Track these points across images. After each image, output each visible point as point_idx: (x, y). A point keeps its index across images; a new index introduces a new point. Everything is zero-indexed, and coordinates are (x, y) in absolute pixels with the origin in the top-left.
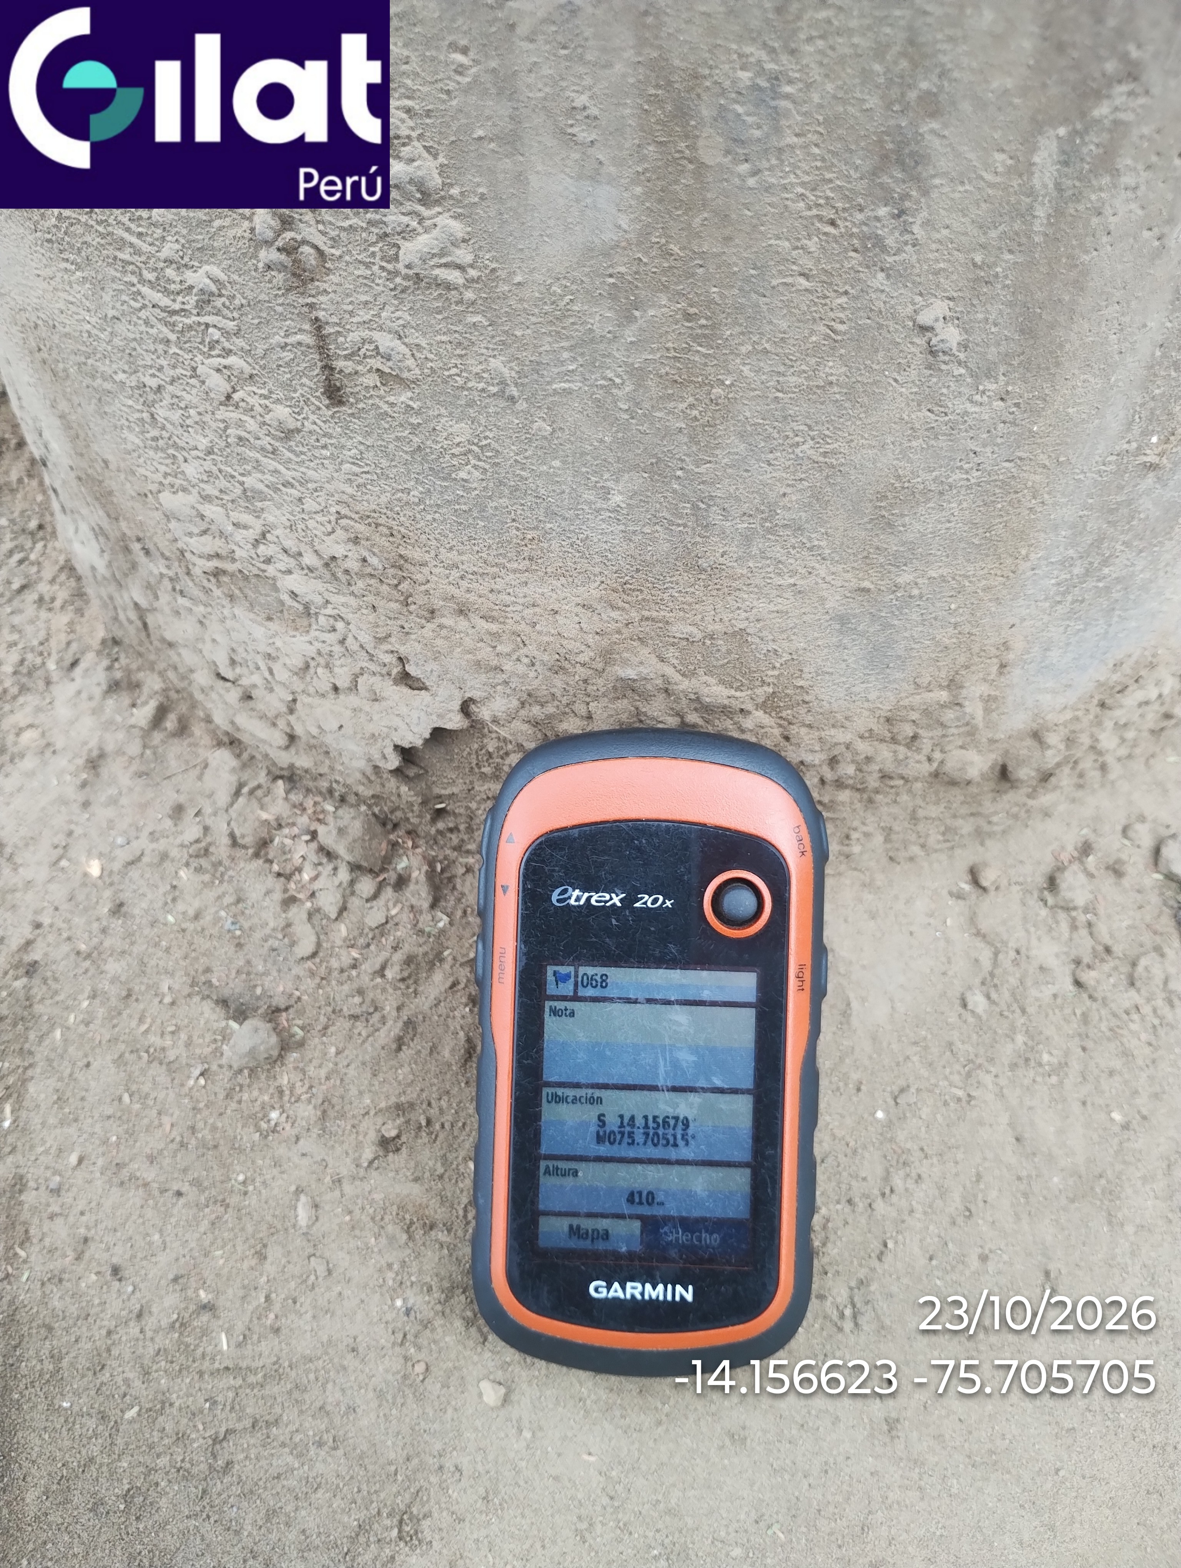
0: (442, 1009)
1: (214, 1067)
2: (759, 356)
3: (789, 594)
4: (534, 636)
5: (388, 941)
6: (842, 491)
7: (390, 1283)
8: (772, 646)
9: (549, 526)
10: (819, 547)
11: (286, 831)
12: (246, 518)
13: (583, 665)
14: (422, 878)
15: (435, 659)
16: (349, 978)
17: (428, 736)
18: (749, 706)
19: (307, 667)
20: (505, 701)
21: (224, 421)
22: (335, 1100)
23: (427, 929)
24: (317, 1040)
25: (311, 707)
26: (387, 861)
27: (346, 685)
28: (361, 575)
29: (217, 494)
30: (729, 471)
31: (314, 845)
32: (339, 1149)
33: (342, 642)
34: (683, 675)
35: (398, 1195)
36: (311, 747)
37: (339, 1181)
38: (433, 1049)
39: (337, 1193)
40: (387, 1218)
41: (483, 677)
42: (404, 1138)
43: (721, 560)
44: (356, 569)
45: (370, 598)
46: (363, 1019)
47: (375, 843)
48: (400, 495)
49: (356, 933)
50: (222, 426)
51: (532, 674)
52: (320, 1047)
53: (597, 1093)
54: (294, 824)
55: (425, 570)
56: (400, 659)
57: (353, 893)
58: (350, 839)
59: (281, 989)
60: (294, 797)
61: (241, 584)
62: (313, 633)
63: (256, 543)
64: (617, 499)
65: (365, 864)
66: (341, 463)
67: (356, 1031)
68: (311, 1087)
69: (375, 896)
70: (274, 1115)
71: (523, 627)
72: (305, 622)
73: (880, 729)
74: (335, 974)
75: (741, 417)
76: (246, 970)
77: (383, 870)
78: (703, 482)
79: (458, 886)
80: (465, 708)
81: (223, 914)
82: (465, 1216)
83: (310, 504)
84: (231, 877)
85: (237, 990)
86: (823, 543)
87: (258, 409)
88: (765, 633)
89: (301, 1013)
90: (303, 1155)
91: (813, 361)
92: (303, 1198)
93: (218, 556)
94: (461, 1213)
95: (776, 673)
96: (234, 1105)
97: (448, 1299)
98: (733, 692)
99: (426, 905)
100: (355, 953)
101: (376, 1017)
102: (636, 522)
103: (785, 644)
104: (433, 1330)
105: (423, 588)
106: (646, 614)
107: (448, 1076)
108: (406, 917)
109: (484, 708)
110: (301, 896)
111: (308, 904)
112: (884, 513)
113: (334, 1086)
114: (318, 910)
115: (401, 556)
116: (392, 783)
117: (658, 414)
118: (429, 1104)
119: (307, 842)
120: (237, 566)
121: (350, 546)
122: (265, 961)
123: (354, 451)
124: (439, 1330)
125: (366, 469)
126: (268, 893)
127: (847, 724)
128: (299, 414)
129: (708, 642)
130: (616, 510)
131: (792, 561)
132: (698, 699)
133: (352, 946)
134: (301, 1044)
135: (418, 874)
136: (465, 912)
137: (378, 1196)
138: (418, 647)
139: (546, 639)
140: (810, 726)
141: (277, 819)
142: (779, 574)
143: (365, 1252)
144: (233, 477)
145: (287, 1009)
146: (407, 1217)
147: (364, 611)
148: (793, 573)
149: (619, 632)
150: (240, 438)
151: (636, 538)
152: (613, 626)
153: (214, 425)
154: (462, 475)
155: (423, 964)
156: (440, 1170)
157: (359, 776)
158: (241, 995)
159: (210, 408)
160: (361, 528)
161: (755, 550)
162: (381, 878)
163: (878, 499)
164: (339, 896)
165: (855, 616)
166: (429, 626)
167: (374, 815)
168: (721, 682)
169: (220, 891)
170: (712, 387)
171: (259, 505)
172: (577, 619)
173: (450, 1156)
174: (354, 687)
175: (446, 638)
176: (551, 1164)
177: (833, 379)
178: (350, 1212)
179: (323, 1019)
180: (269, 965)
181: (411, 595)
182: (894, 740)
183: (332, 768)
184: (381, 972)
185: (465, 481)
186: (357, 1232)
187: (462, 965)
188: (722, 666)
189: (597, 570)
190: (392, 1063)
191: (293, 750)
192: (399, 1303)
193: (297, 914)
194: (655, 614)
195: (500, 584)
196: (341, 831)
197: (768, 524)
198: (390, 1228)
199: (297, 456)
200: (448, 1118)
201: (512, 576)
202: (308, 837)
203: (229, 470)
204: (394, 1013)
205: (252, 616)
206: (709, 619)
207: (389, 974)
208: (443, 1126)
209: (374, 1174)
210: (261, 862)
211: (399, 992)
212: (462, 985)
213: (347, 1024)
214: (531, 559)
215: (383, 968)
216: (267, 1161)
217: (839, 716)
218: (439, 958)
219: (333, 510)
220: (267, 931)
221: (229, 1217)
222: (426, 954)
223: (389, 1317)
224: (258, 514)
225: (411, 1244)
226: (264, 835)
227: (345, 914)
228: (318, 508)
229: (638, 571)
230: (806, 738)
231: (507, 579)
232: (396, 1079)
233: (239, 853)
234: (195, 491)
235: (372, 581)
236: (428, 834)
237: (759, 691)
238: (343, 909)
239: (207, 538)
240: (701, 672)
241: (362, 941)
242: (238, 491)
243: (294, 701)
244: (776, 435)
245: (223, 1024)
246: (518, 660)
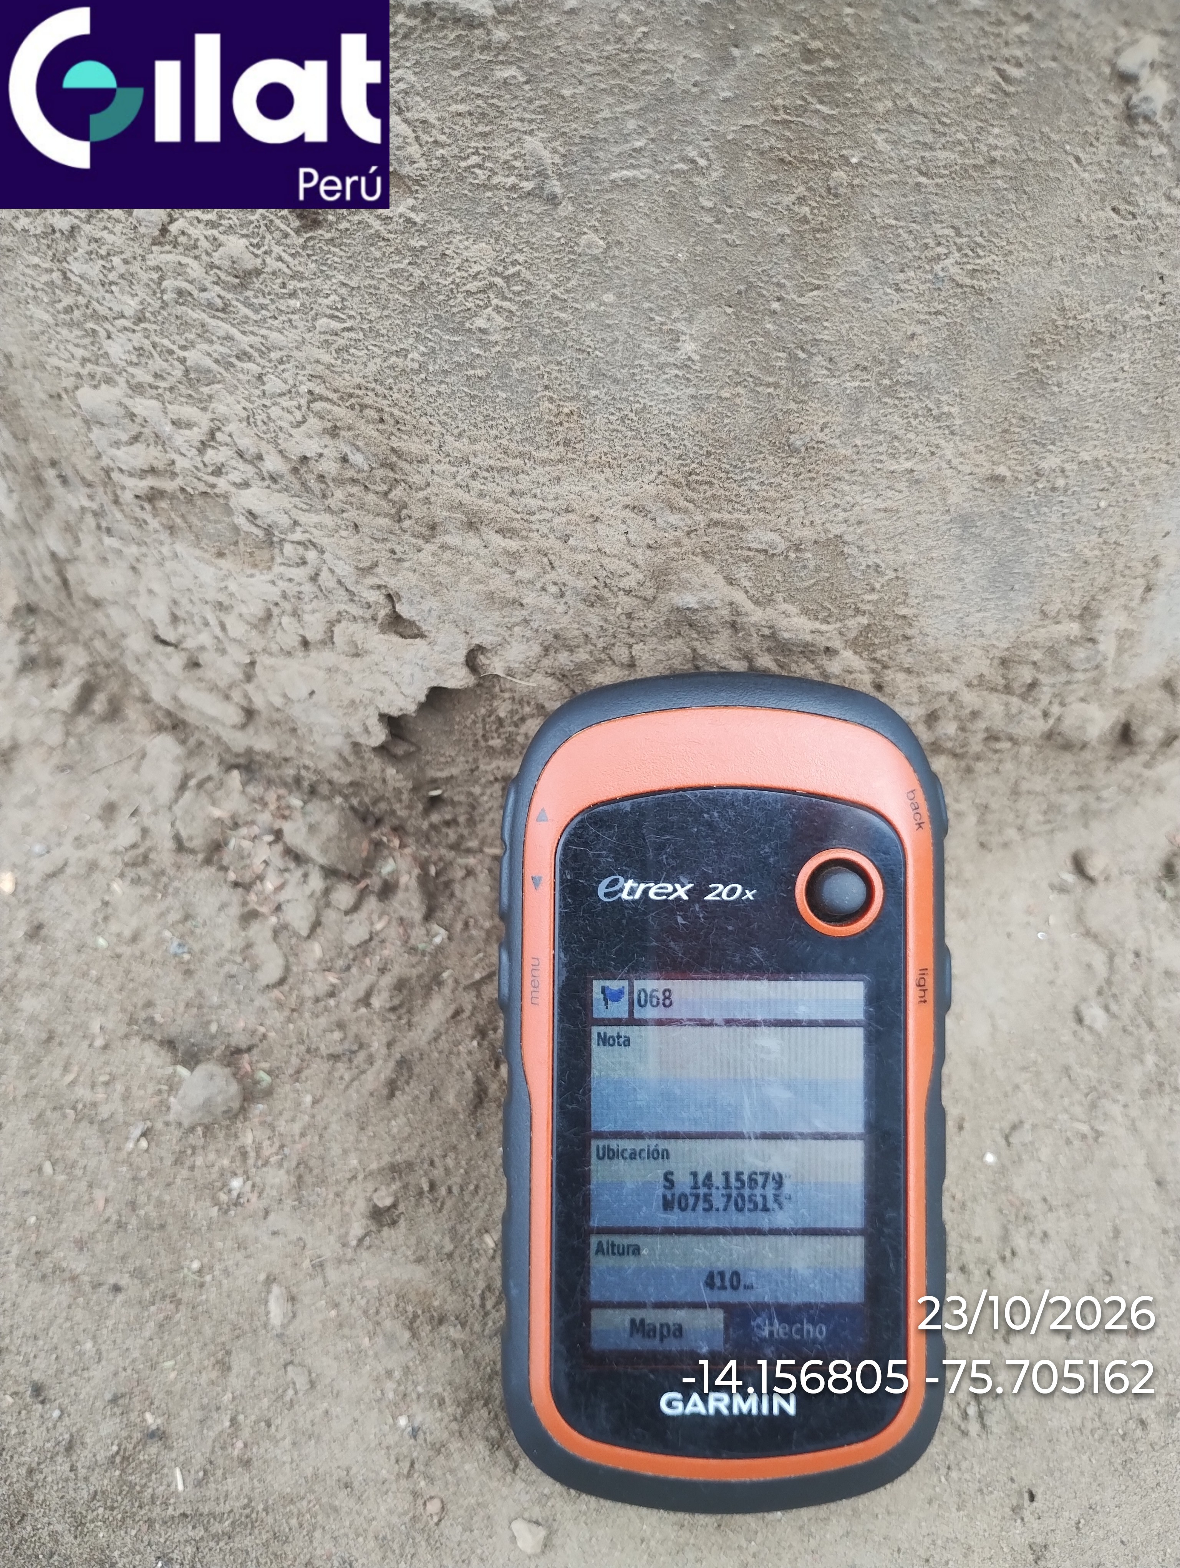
0: (443, 1043)
1: (159, 1125)
2: (901, 118)
3: (902, 485)
4: (566, 553)
5: (373, 962)
6: (988, 330)
7: (391, 1395)
8: (873, 559)
9: (594, 393)
10: (949, 415)
11: (244, 831)
12: (189, 412)
13: (628, 592)
14: (413, 884)
15: (435, 594)
16: (326, 1009)
17: (422, 698)
18: (837, 643)
19: (269, 616)
20: (524, 647)
21: (158, 268)
22: (312, 1163)
23: (421, 946)
24: (288, 1087)
25: (273, 669)
26: (369, 864)
27: (319, 637)
28: (340, 482)
29: (150, 379)
30: (843, 300)
31: (279, 848)
32: (319, 1225)
33: (314, 578)
34: (757, 603)
35: (396, 1281)
36: (275, 723)
37: (321, 1265)
38: (434, 1095)
39: (319, 1281)
40: (384, 1312)
41: (496, 616)
42: (401, 1208)
43: (821, 436)
44: (334, 473)
45: (352, 514)
46: (345, 1059)
47: (354, 842)
48: (393, 359)
49: (333, 953)
50: (155, 276)
51: (561, 608)
52: (292, 1095)
53: (663, 1144)
54: (253, 823)
55: (425, 469)
56: (389, 596)
57: (328, 905)
58: (324, 837)
59: (241, 1024)
60: (254, 790)
61: (183, 508)
62: (277, 569)
63: (203, 446)
64: (688, 347)
65: (342, 868)
66: (315, 319)
67: (337, 1074)
68: (282, 1147)
69: (356, 908)
70: (236, 1184)
71: (552, 543)
72: (265, 554)
73: (995, 676)
74: (309, 1004)
75: (868, 217)
76: (197, 1003)
77: (365, 875)
78: (806, 319)
79: (458, 893)
80: (472, 660)
81: (167, 934)
82: (483, 1306)
83: (273, 384)
84: (177, 890)
85: (187, 1028)
86: (954, 410)
87: (204, 244)
88: (867, 541)
89: (267, 1054)
90: (275, 1233)
91: (973, 125)
92: (276, 1289)
93: (153, 471)
94: (477, 1301)
95: (874, 597)
96: (185, 1173)
97: (465, 1414)
98: (817, 625)
99: (418, 916)
100: (332, 978)
101: (362, 1056)
102: (711, 382)
103: (890, 556)
104: (448, 1456)
105: (421, 495)
106: (715, 516)
107: (454, 1127)
108: (394, 933)
109: (496, 659)
110: (264, 910)
111: (273, 920)
112: (1037, 365)
113: (311, 1144)
114: (285, 927)
115: (393, 450)
116: (376, 765)
117: (754, 214)
118: (432, 1163)
119: (270, 844)
120: (179, 482)
121: (327, 440)
122: (221, 990)
123: (333, 297)
124: (456, 1456)
125: (348, 325)
126: (223, 907)
127: (955, 667)
128: (258, 246)
129: (792, 556)
130: (686, 365)
131: (911, 436)
132: (773, 636)
133: (329, 970)
134: (269, 1093)
135: (408, 879)
136: (466, 925)
137: (371, 1283)
138: (413, 578)
139: (581, 557)
140: (909, 671)
141: (233, 817)
142: (893, 456)
143: (357, 1356)
144: (171, 352)
145: (249, 1049)
146: (410, 1309)
147: (344, 533)
148: (913, 453)
149: (678, 544)
150: (180, 292)
151: (710, 406)
152: (671, 535)
153: (144, 276)
154: (480, 322)
155: (418, 989)
156: (449, 1247)
157: (333, 758)
158: (191, 1034)
159: (139, 251)
160: (340, 412)
161: (865, 421)
162: (362, 885)
163: (1033, 345)
164: (311, 908)
165: (981, 516)
166: (429, 548)
167: (352, 808)
168: (805, 611)
169: (163, 906)
170: (832, 168)
171: (206, 390)
172: (624, 527)
173: (461, 1229)
174: (329, 640)
175: (450, 563)
176: (604, 1239)
177: (996, 154)
178: (336, 1306)
179: (295, 1061)
180: (226, 996)
181: (405, 506)
182: (1008, 689)
183: (299, 750)
184: (365, 1000)
185: (481, 330)
186: (346, 1331)
187: (466, 988)
188: (808, 588)
189: (655, 455)
190: (383, 1112)
191: (251, 730)
192: (403, 1421)
193: (260, 931)
194: (726, 516)
195: (524, 483)
196: (312, 828)
197: (886, 382)
198: (388, 1324)
199: (257, 312)
200: (456, 1180)
201: (540, 470)
202: (270, 838)
203: (166, 342)
204: (384, 1051)
205: (198, 552)
206: (797, 521)
207: (377, 1002)
208: (450, 1190)
209: (365, 1255)
210: (213, 870)
211: (388, 1025)
212: (467, 1013)
213: (326, 1066)
214: (567, 443)
215: (368, 994)
216: (229, 1243)
217: (945, 657)
218: (437, 981)
219: (304, 389)
220: (223, 953)
221: (182, 1317)
222: (420, 977)
223: (391, 1440)
224: (204, 403)
225: (415, 1344)
226: (217, 836)
227: (319, 930)
228: (285, 388)
229: (709, 454)
230: (902, 686)
231: (534, 474)
232: (388, 1133)
233: (187, 859)
234: (121, 381)
235: (355, 490)
236: (418, 830)
237: (851, 623)
238: (316, 924)
239: (139, 448)
240: (779, 597)
241: (340, 963)
242: (178, 372)
243: (253, 664)
244: (911, 244)
245: (169, 1070)
246: (544, 589)
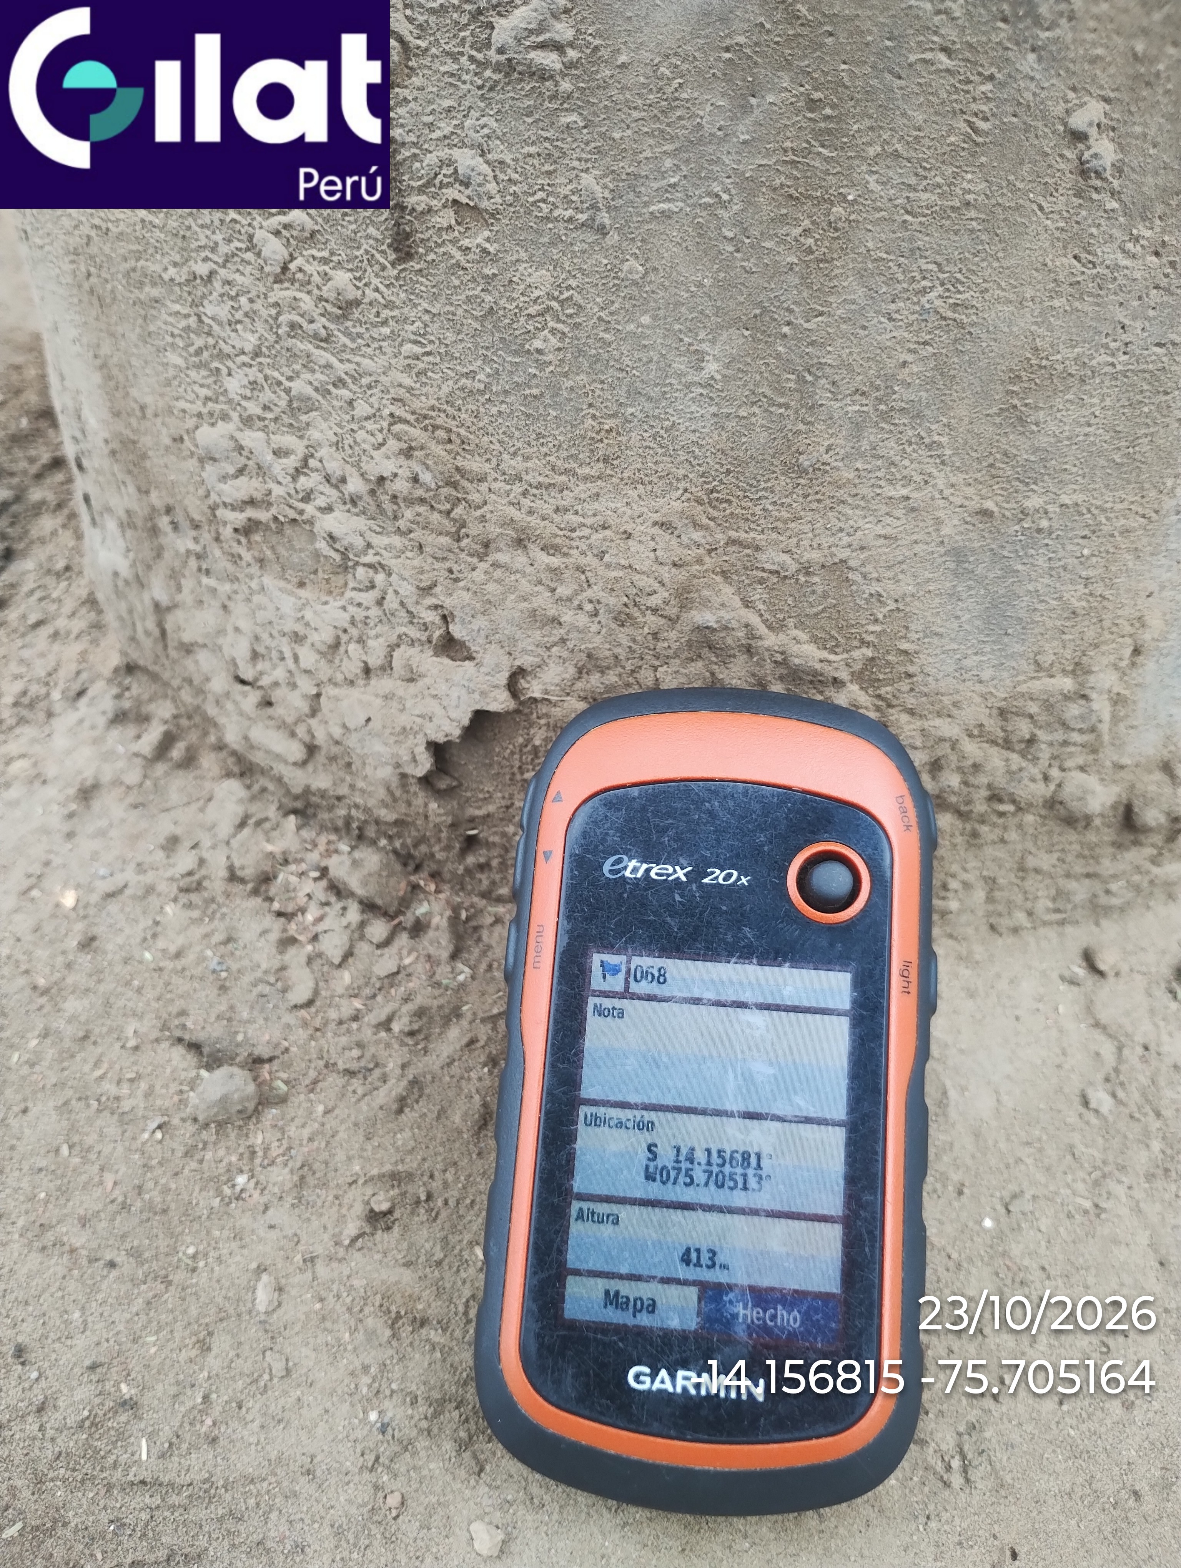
0: (455, 1069)
1: (176, 1121)
2: (889, 162)
3: (899, 513)
4: (601, 571)
5: (398, 992)
6: (970, 363)
7: (365, 1390)
8: (875, 588)
9: (631, 410)
10: (940, 445)
11: (293, 867)
12: (288, 440)
13: (655, 611)
14: (444, 923)
15: (483, 613)
16: (349, 1031)
17: (466, 722)
18: (843, 675)
19: (336, 645)
20: (560, 669)
21: (276, 305)
22: (316, 1166)
23: (445, 982)
24: (302, 1097)
25: (337, 699)
26: (405, 903)
27: (379, 662)
28: (410, 502)
29: (258, 411)
30: (844, 327)
31: (324, 883)
32: (315, 1223)
33: (380, 602)
34: (770, 628)
35: (383, 1282)
36: (333, 759)
37: (312, 1259)
38: (442, 1114)
39: (309, 1275)
40: (368, 1310)
41: (537, 635)
42: (397, 1214)
43: (826, 458)
44: (405, 492)
45: (418, 534)
46: (360, 1076)
47: (393, 881)
48: (464, 380)
49: (361, 982)
50: (273, 312)
51: (595, 628)
52: (305, 1105)
53: (649, 1116)
54: (302, 860)
55: (484, 487)
56: (444, 617)
57: (362, 937)
58: (365, 872)
59: (267, 1037)
60: (305, 833)
61: (274, 539)
62: (349, 594)
63: (298, 472)
64: (712, 367)
65: (379, 902)
66: (401, 345)
67: (350, 1089)
68: (289, 1148)
69: (386, 943)
70: (241, 1180)
71: (590, 560)
72: (339, 580)
73: (993, 725)
74: (332, 1026)
75: (863, 250)
76: (229, 1017)
77: (399, 912)
78: (812, 343)
79: (485, 937)
80: (512, 686)
81: (209, 953)
82: (466, 1313)
83: (362, 409)
84: (224, 915)
85: (215, 1035)
86: (944, 440)
87: (316, 279)
88: (869, 568)
89: (288, 1066)
90: (272, 1227)
91: (949, 170)
92: (265, 1277)
93: (251, 502)
94: (461, 1309)
95: (878, 628)
96: (194, 1165)
97: (436, 1414)
98: (825, 655)
99: (445, 955)
100: (357, 1004)
101: (377, 1073)
102: (730, 400)
103: (891, 586)
104: (415, 1454)
105: (479, 513)
106: (733, 534)
107: (457, 1145)
108: (421, 968)
109: (534, 682)
110: (301, 938)
111: (309, 948)
112: (1015, 401)
113: (318, 1149)
114: (320, 955)
115: (457, 469)
116: (420, 798)
117: (768, 244)
118: (432, 1176)
119: (315, 880)
120: (274, 511)
121: (402, 460)
122: (252, 1008)
123: (418, 324)
124: (423, 1454)
125: (428, 349)
126: (264, 932)
127: (955, 712)
128: (360, 279)
129: (802, 579)
130: (708, 384)
131: (906, 462)
132: (784, 663)
133: (356, 996)
134: (283, 1100)
135: (440, 920)
136: (490, 967)
137: (358, 1283)
138: (466, 596)
139: (614, 574)
140: (911, 712)
141: (284, 853)
142: (890, 482)
143: (336, 1350)
144: (279, 383)
145: (271, 1060)
146: (393, 1308)
147: (409, 554)
148: (908, 480)
149: (700, 561)
150: (293, 326)
151: (731, 424)
152: (694, 552)
153: (264, 313)
154: (538, 344)
155: (438, 1018)
156: (439, 1255)
157: (382, 793)
158: (218, 1040)
159: (263, 290)
160: (416, 433)
161: (865, 445)
162: (396, 922)
163: (1011, 381)
164: (345, 938)
165: (973, 551)
166: (483, 566)
167: (395, 852)
168: (814, 640)
169: (208, 929)
170: (832, 204)
171: (304, 418)
172: (652, 544)
173: (453, 1240)
174: (387, 667)
175: (499, 581)
176: (585, 1206)
177: (970, 197)
178: (322, 1300)
179: (312, 1074)
180: (256, 1013)
181: (464, 525)
182: (1007, 744)
183: (352, 787)
184: (386, 1025)
185: (539, 351)
186: (328, 1324)
187: (483, 1020)
188: (816, 615)
189: (682, 472)
190: (390, 1125)
191: (310, 767)
192: (373, 1416)
193: (296, 957)
194: (743, 535)
195: (568, 499)
196: (355, 863)
197: (882, 407)
198: (370, 1322)
199: (353, 340)
200: (453, 1194)
201: (582, 486)
202: (316, 874)
203: (276, 374)
204: (398, 1071)
205: (282, 584)
206: (805, 543)
207: (396, 1027)
208: (446, 1202)
209: (358, 1255)
210: (259, 900)
211: (406, 1049)
212: (482, 1043)
213: (341, 1081)
214: (606, 460)
215: (390, 1019)
216: (226, 1233)
217: (946, 700)
218: (456, 1012)
219: (386, 412)
220: (259, 974)
221: (171, 1297)
222: (440, 1007)
223: (359, 1434)
224: (300, 431)
225: (394, 1343)
226: (268, 868)
227: (350, 960)
228: (371, 411)
229: (728, 472)
230: (906, 728)
231: (577, 490)
232: (393, 1145)
233: (238, 888)
234: (235, 415)
235: (422, 509)
236: (453, 873)
237: (856, 654)
238: (348, 955)
239: (243, 480)
240: (791, 622)
241: (368, 991)
242: (283, 403)
243: (318, 695)
244: (900, 277)
245: (193, 1073)
246: (580, 607)
